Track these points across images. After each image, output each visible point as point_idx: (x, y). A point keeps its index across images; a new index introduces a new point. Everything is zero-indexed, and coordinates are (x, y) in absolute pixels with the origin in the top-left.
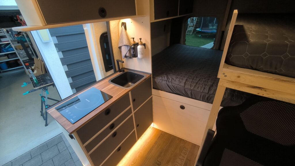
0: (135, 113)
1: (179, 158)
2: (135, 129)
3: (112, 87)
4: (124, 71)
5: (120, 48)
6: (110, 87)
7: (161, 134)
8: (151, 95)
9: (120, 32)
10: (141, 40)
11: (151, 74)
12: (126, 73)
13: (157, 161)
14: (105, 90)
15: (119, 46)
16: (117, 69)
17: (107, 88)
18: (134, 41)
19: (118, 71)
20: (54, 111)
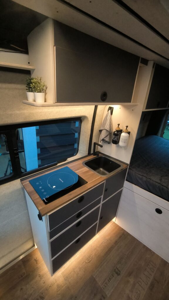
0: (103, 204)
1: (144, 274)
2: (98, 221)
3: (86, 170)
4: (98, 155)
5: (101, 131)
6: (85, 171)
7: (123, 234)
8: (122, 186)
9: (105, 115)
10: (127, 128)
11: (128, 165)
12: (101, 157)
13: (116, 268)
14: (79, 172)
15: (100, 129)
16: (92, 152)
17: (81, 171)
18: (118, 127)
19: (92, 154)
20: (27, 184)
